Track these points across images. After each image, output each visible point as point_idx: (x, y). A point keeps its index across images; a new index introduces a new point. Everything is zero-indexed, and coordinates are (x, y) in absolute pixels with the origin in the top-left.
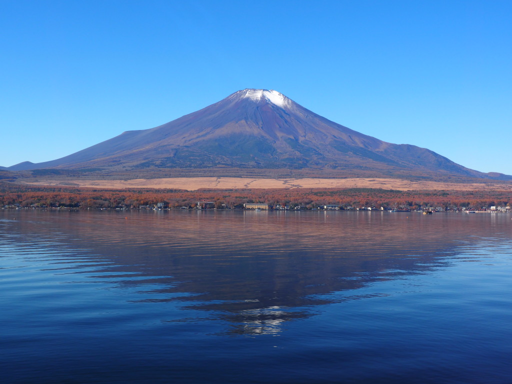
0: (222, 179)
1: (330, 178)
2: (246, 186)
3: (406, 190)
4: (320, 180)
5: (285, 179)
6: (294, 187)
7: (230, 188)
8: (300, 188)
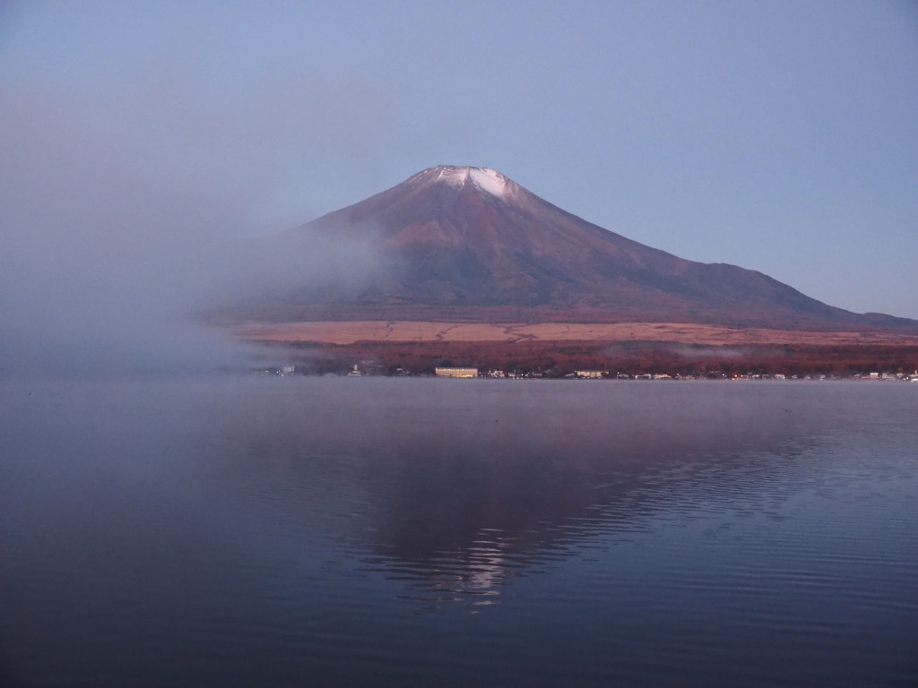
0: (398, 325)
1: (587, 323)
2: (438, 336)
3: (720, 343)
4: (570, 325)
5: (507, 325)
6: (524, 339)
7: (410, 340)
8: (533, 339)
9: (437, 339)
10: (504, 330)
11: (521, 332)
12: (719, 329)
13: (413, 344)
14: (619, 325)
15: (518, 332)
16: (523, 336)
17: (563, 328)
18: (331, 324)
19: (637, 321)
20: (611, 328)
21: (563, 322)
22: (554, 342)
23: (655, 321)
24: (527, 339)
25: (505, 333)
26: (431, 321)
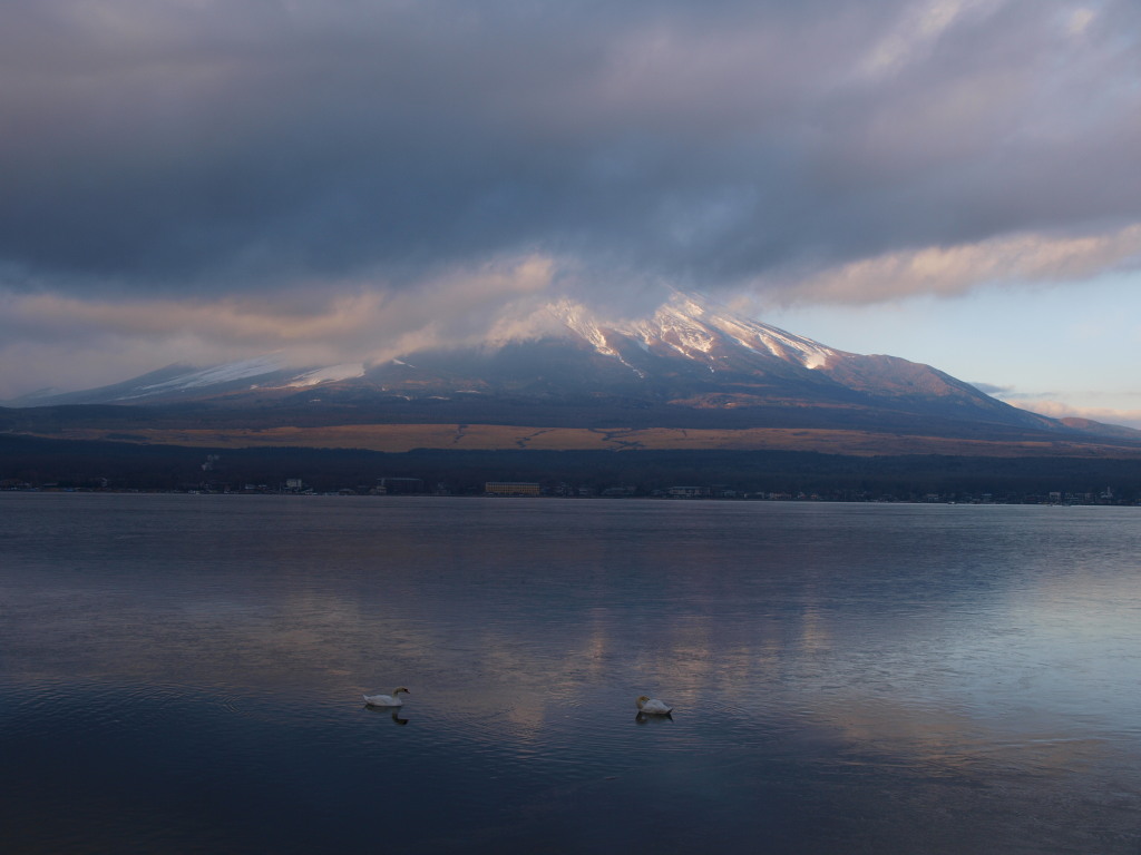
0: (471, 428)
2: (520, 443)
3: (871, 454)
4: (687, 430)
5: (608, 430)
6: (626, 448)
7: (485, 448)
8: (639, 448)
9: (518, 447)
10: (604, 436)
11: (623, 439)
14: (750, 431)
15: (619, 439)
16: (626, 444)
17: (679, 433)
21: (678, 427)
22: (663, 451)
23: (792, 427)
24: (631, 448)
25: (604, 439)
26: (513, 425)
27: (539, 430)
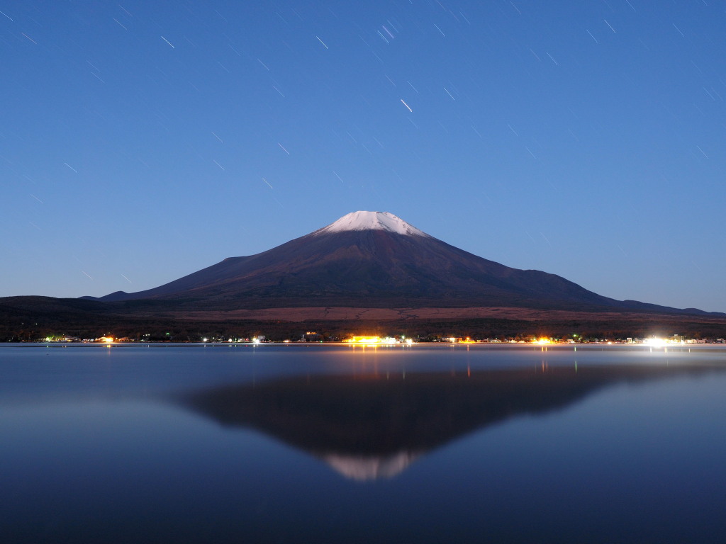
0: (332, 309)
1: (450, 307)
3: (533, 320)
4: (439, 309)
5: (400, 309)
6: (410, 318)
7: (340, 319)
8: (416, 318)
9: (356, 318)
10: (398, 312)
11: (408, 314)
12: (533, 311)
13: (341, 321)
14: (470, 309)
15: (406, 314)
16: (410, 316)
17: (435, 310)
18: (290, 309)
19: (481, 306)
20: (465, 310)
21: (435, 307)
22: (429, 320)
23: (492, 306)
24: (412, 318)
25: (399, 314)
26: (353, 307)
27: (365, 310)
